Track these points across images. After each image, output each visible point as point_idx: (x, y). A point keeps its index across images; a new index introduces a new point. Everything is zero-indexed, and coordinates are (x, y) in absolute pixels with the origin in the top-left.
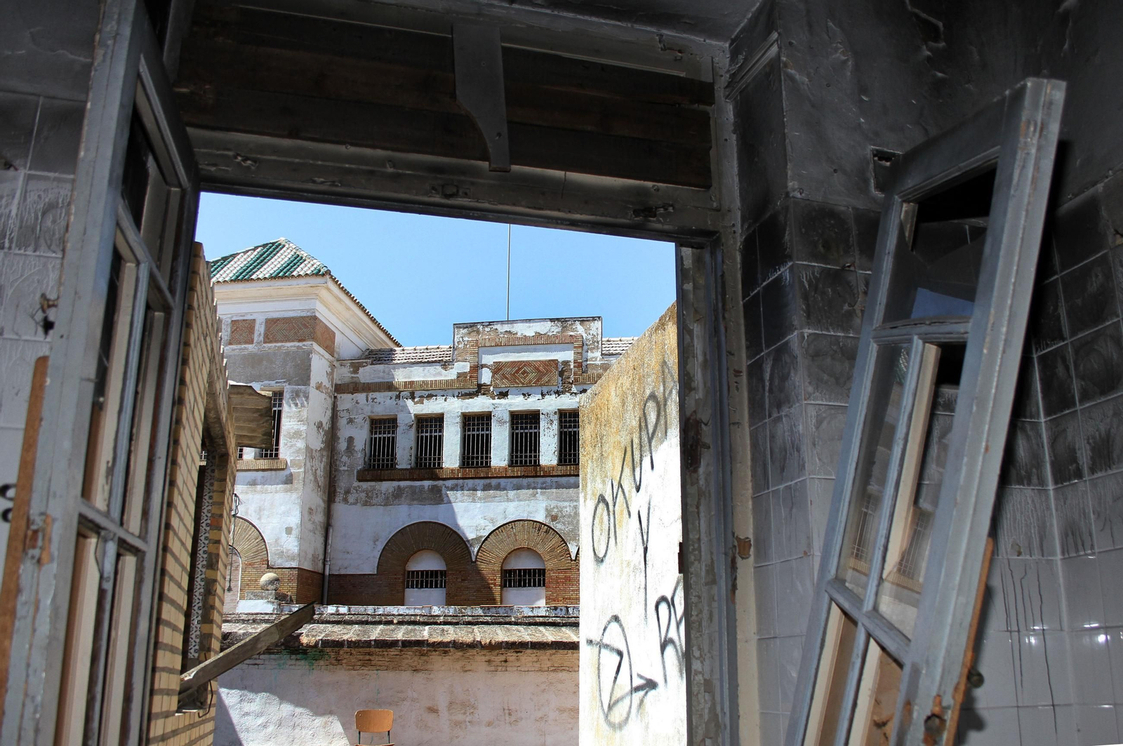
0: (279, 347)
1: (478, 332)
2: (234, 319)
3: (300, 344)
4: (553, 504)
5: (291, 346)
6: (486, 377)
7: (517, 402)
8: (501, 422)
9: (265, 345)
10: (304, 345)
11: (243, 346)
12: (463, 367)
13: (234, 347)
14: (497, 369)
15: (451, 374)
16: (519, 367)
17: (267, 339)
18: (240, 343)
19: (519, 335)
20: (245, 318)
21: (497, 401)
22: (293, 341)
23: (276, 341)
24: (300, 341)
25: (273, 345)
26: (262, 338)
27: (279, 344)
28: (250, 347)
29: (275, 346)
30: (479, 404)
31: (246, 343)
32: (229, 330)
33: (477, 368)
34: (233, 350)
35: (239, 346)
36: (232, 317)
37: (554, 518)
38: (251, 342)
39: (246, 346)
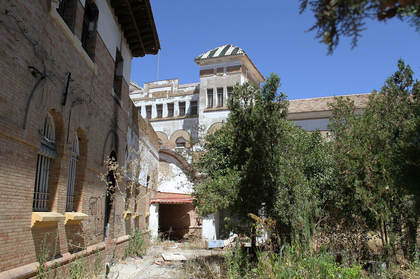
1: (150, 85)
4: (165, 127)
6: (151, 96)
7: (158, 102)
8: (154, 107)
12: (146, 94)
14: (153, 94)
15: (143, 96)
16: (158, 93)
19: (159, 85)
21: (153, 102)
30: (149, 103)
33: (148, 94)
37: (165, 131)
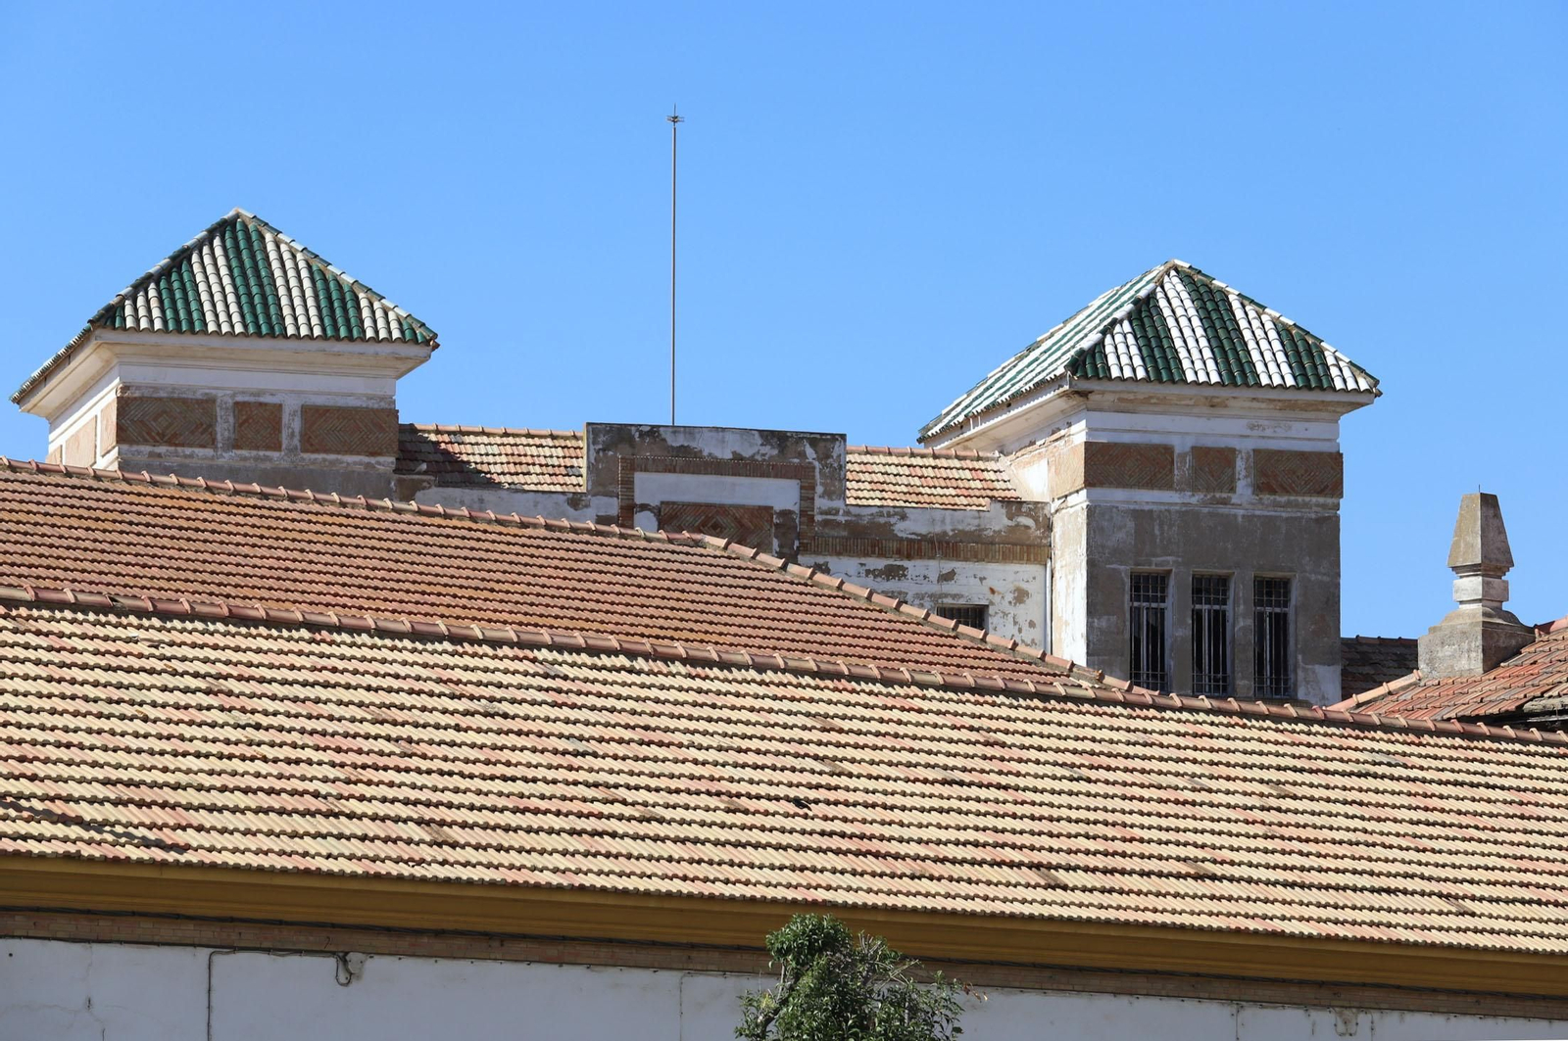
0: (332, 463)
2: (240, 398)
3: (373, 460)
5: (355, 463)
9: (306, 456)
10: (379, 463)
11: (261, 453)
13: (245, 453)
17: (309, 443)
18: (257, 448)
20: (262, 399)
22: (358, 454)
23: (327, 451)
24: (373, 454)
25: (320, 456)
26: (296, 441)
27: (332, 457)
28: (275, 455)
29: (325, 460)
31: (268, 448)
32: (231, 420)
34: (245, 459)
35: (254, 453)
36: (234, 395)
38: (277, 447)
39: (268, 453)
